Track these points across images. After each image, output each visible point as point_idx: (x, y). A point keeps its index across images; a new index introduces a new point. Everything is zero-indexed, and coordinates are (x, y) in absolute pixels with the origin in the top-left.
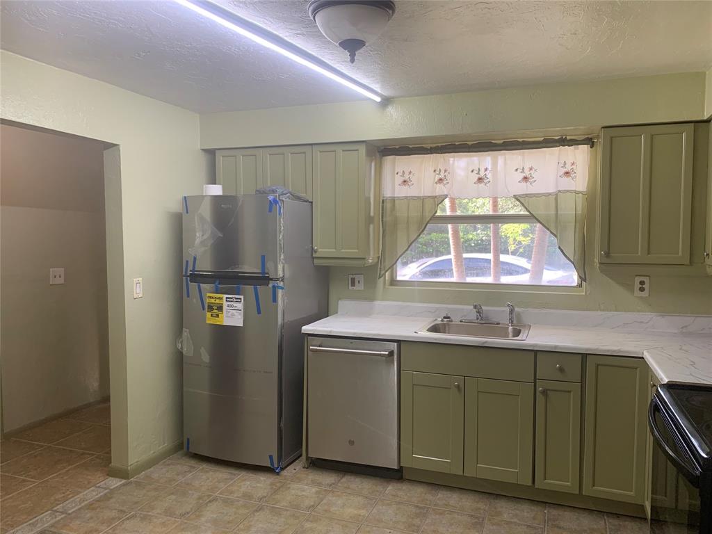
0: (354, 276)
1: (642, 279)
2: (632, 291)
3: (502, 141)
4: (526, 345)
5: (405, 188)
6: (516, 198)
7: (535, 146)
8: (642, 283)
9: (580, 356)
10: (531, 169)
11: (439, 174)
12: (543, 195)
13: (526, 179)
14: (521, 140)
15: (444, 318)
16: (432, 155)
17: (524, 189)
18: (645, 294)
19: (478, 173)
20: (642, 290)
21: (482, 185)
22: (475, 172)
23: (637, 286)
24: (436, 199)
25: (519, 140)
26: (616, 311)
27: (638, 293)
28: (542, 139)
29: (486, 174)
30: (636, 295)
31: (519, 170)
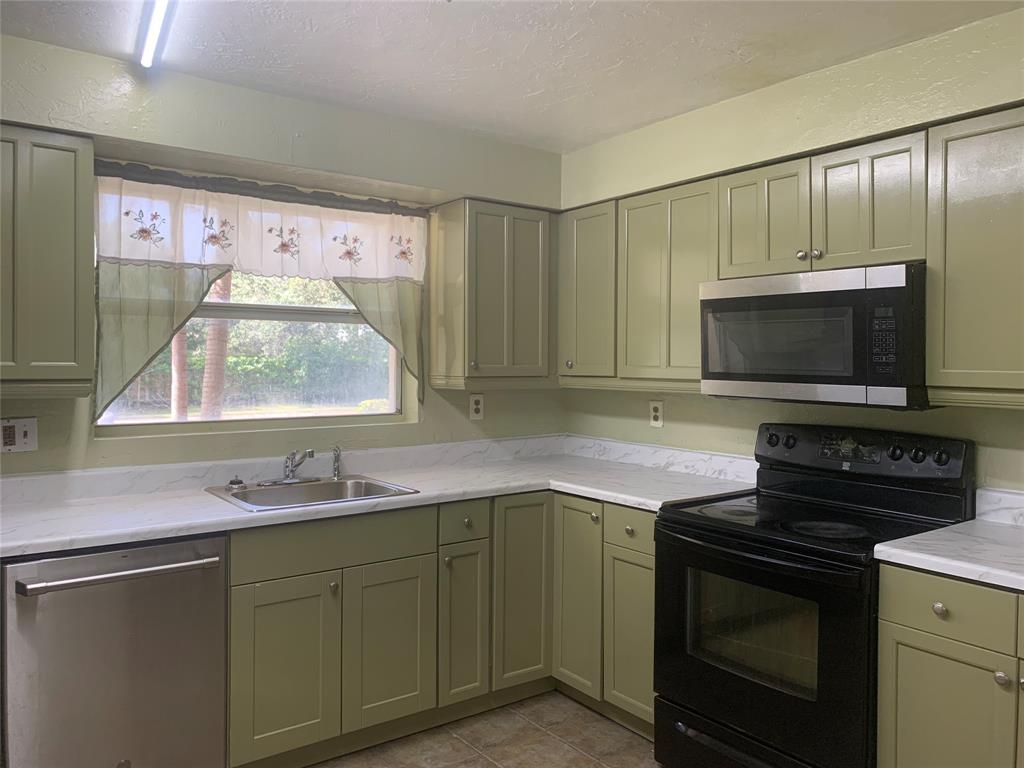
0: (12, 423)
1: (477, 397)
2: (468, 414)
3: (312, 190)
4: (424, 499)
5: (144, 244)
6: (336, 280)
7: (359, 207)
8: (477, 403)
9: (488, 501)
10: (355, 241)
11: (211, 227)
12: (371, 280)
13: (349, 254)
14: (338, 194)
15: (232, 483)
16: (198, 192)
17: (344, 269)
18: (480, 416)
19: (280, 235)
20: (477, 411)
21: (287, 256)
22: (275, 233)
23: (473, 406)
24: (205, 272)
25: (336, 193)
26: (452, 441)
27: (474, 416)
28: (366, 198)
29: (292, 239)
30: (471, 418)
31: (338, 239)
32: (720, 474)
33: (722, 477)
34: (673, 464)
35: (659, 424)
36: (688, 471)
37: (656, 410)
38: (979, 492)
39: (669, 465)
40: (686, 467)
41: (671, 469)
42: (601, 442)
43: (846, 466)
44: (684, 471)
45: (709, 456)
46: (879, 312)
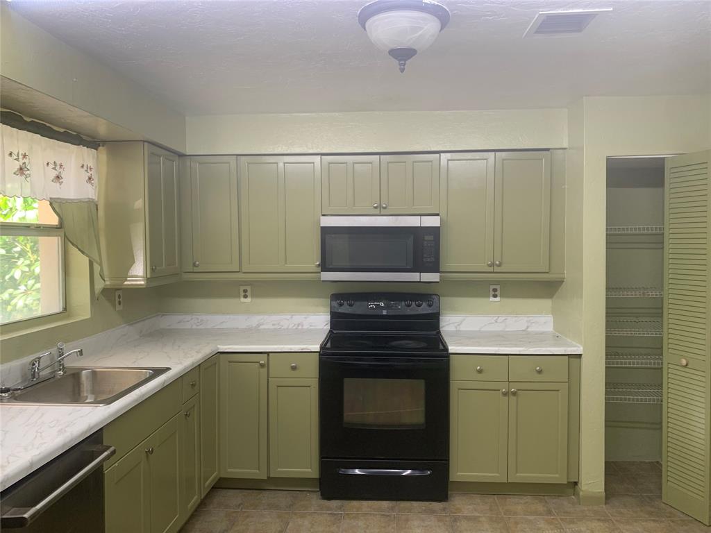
1: (119, 293)
2: (115, 306)
3: (31, 120)
6: (50, 200)
8: (119, 297)
10: (61, 167)
13: (57, 178)
18: (121, 307)
19: (17, 159)
20: (120, 303)
21: (23, 177)
22: (14, 156)
23: (117, 300)
25: (46, 124)
27: (119, 308)
28: (62, 130)
29: (24, 163)
30: (117, 309)
31: (50, 164)
32: (298, 326)
33: (300, 327)
34: (263, 324)
35: (248, 300)
36: (275, 327)
37: (245, 291)
38: (440, 317)
39: (259, 325)
40: (273, 325)
41: (262, 327)
42: (198, 317)
43: (384, 312)
44: (273, 327)
45: (290, 317)
46: (427, 238)
